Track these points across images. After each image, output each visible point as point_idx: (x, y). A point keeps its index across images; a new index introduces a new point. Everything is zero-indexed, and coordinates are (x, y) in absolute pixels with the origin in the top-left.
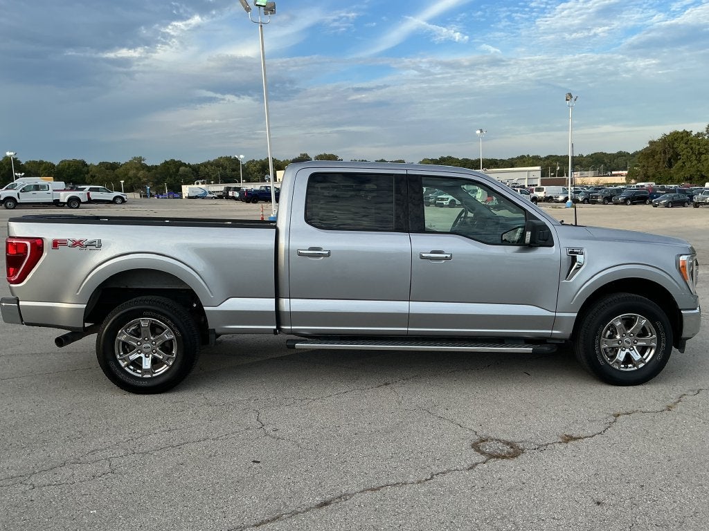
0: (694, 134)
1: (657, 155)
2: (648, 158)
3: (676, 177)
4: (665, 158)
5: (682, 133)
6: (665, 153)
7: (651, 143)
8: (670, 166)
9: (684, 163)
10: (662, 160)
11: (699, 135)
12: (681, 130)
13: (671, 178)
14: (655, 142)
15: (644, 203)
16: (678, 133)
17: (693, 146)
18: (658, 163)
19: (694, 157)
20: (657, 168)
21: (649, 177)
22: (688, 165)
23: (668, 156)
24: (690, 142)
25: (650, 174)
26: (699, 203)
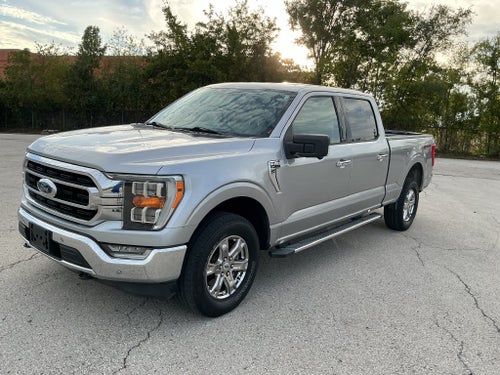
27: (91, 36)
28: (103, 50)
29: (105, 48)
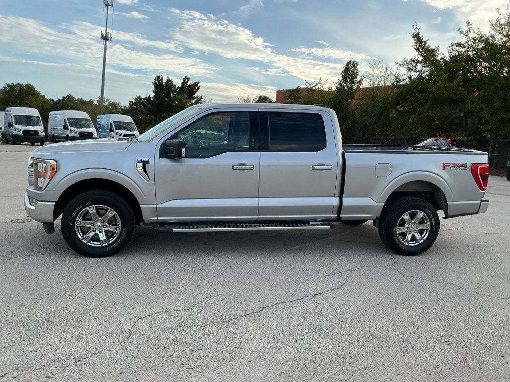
27: (350, 72)
28: (360, 82)
29: (362, 80)
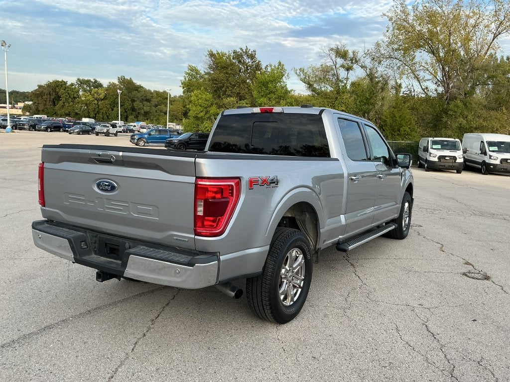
0: (69, 83)
1: (44, 95)
2: (38, 97)
3: (59, 112)
4: (50, 98)
5: (61, 82)
6: (50, 94)
7: (40, 87)
8: (54, 105)
9: (64, 103)
10: (48, 100)
11: (72, 85)
12: (60, 80)
13: (55, 113)
14: (42, 86)
15: (59, 131)
16: (58, 81)
17: (70, 92)
18: (46, 101)
19: (70, 100)
20: (45, 105)
21: (39, 111)
22: (67, 104)
23: (52, 97)
24: (67, 89)
25: (40, 108)
26: (99, 132)
